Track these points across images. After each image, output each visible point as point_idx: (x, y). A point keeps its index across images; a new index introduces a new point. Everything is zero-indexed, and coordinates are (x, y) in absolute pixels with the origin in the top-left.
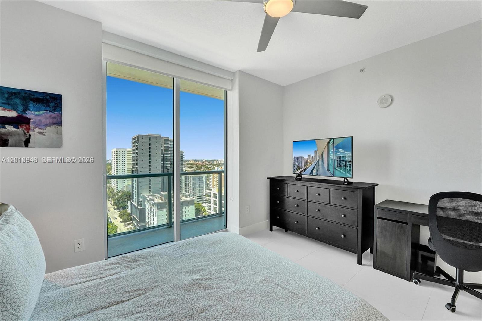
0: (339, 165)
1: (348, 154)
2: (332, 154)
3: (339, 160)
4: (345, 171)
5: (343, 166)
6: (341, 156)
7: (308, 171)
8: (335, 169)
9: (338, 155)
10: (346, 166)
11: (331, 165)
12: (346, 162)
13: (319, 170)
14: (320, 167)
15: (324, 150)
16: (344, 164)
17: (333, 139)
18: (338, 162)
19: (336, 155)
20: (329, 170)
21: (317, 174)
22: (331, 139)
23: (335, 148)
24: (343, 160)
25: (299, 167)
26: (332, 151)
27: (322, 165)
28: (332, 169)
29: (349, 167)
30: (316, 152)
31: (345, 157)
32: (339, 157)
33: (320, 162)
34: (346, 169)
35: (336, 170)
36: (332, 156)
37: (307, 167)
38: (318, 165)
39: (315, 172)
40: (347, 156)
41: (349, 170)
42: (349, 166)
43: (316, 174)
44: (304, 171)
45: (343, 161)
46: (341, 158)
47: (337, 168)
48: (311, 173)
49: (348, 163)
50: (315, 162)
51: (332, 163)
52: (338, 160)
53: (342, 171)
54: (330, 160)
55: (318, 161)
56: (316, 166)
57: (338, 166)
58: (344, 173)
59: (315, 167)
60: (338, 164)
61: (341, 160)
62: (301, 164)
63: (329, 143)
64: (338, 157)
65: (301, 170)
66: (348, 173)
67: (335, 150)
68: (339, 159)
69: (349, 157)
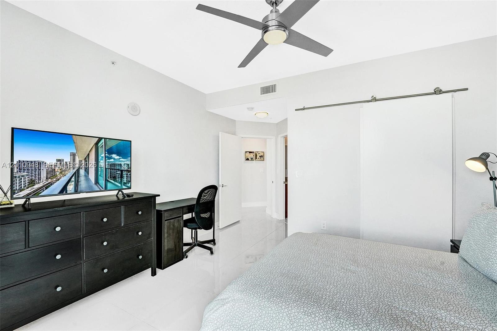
0: (113, 175)
1: (123, 162)
2: (103, 160)
3: (113, 169)
4: (121, 183)
5: (117, 176)
6: (115, 164)
7: (58, 186)
8: (106, 181)
9: (112, 162)
10: (122, 177)
11: (101, 176)
12: (122, 171)
13: (79, 184)
14: (82, 179)
15: (89, 154)
16: (119, 174)
17: (104, 139)
18: (111, 172)
19: (109, 162)
20: (97, 182)
21: (76, 191)
22: (100, 139)
23: (106, 152)
24: (118, 168)
25: (34, 181)
26: (102, 156)
27: (85, 176)
28: (102, 182)
29: (125, 178)
30: (73, 155)
31: (121, 165)
32: (113, 165)
33: (82, 172)
34: (121, 180)
35: (108, 182)
36: (102, 163)
37: (55, 179)
38: (78, 177)
39: (71, 188)
40: (122, 163)
41: (125, 182)
42: (125, 176)
43: (73, 191)
44: (46, 188)
45: (119, 170)
46: (115, 166)
47: (110, 180)
48: (64, 190)
49: (124, 173)
50: (72, 171)
51: (102, 173)
52: (111, 169)
53: (116, 183)
54: (100, 169)
55: (78, 170)
56: (73, 177)
57: (111, 177)
58: (120, 185)
59: (73, 179)
60: (111, 173)
61: (116, 168)
62: (40, 174)
63: (97, 144)
64: (111, 165)
65: (36, 186)
66: (124, 185)
67: (106, 155)
68: (113, 167)
69: (126, 165)
